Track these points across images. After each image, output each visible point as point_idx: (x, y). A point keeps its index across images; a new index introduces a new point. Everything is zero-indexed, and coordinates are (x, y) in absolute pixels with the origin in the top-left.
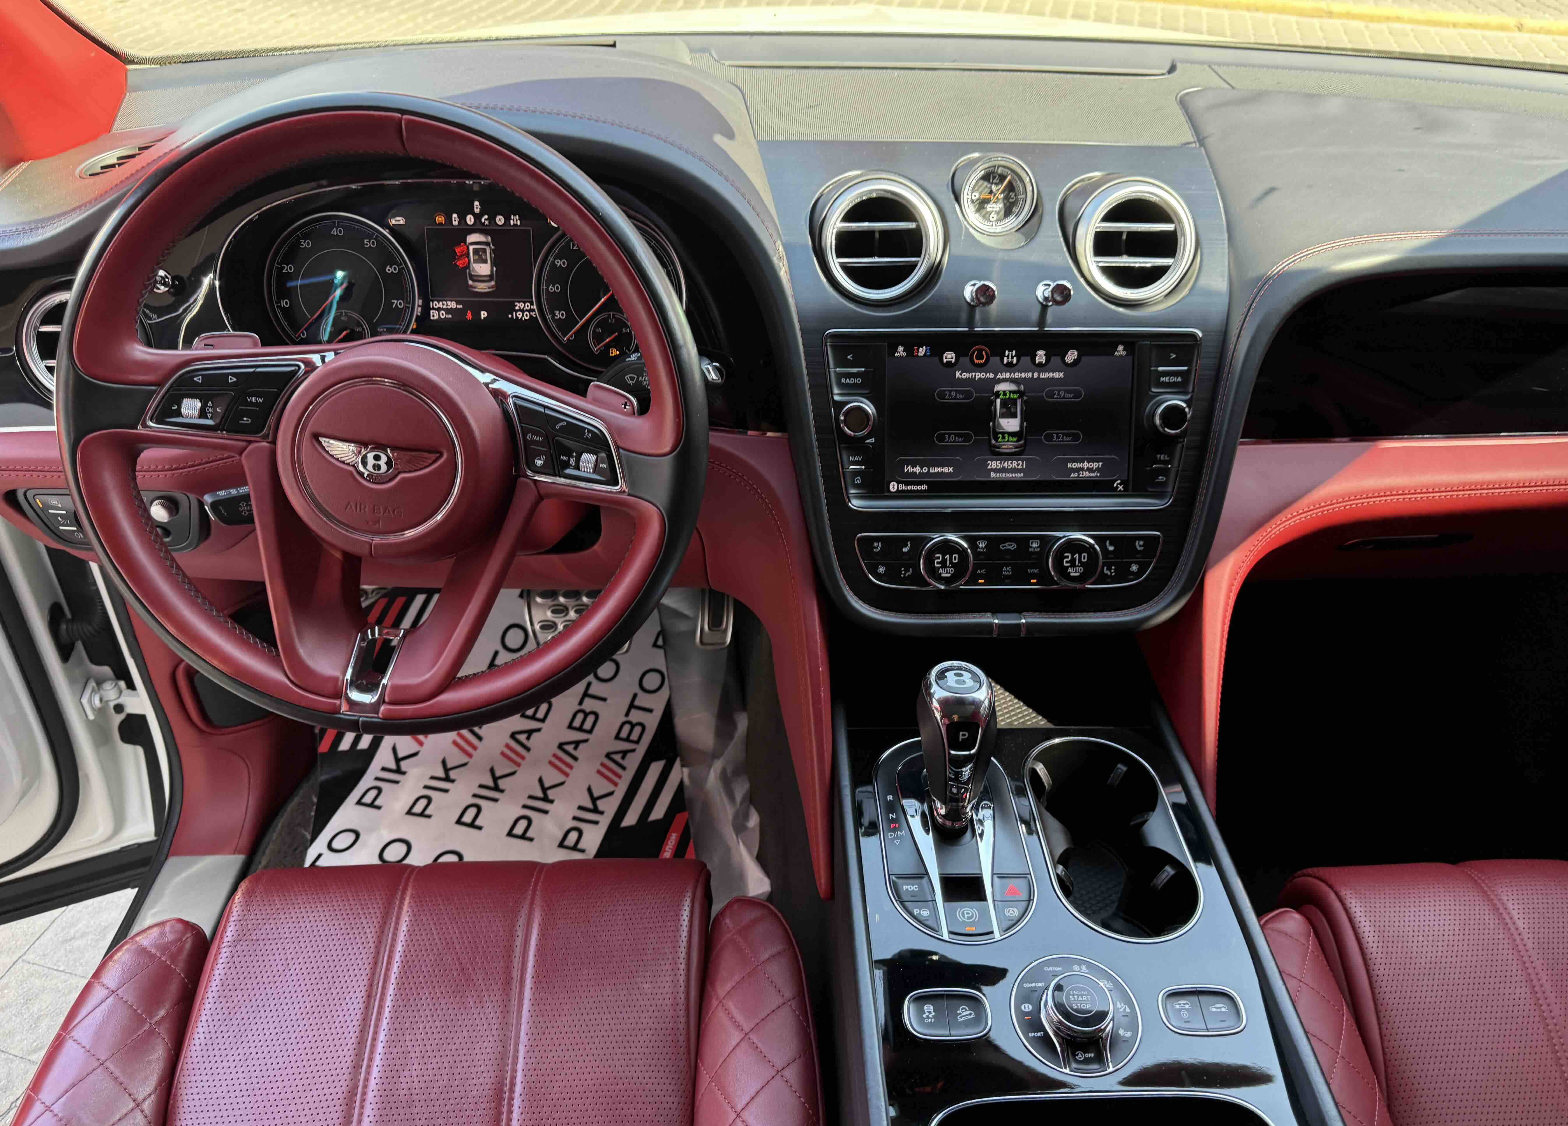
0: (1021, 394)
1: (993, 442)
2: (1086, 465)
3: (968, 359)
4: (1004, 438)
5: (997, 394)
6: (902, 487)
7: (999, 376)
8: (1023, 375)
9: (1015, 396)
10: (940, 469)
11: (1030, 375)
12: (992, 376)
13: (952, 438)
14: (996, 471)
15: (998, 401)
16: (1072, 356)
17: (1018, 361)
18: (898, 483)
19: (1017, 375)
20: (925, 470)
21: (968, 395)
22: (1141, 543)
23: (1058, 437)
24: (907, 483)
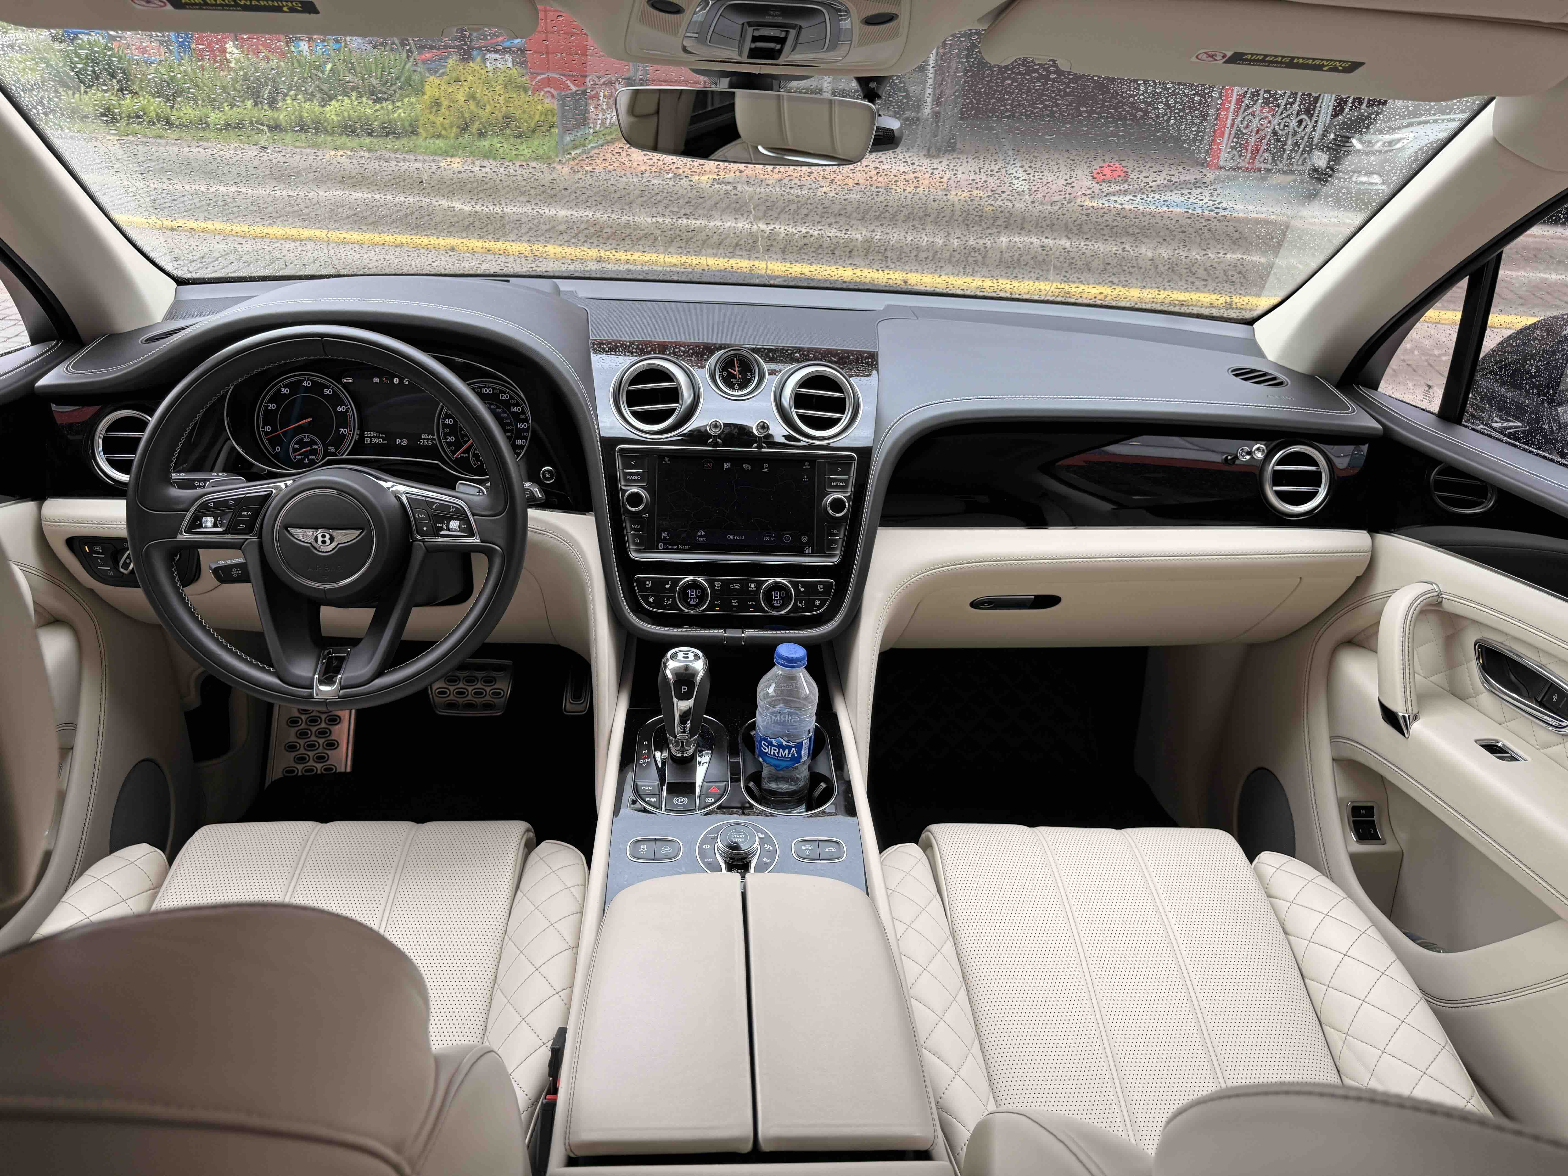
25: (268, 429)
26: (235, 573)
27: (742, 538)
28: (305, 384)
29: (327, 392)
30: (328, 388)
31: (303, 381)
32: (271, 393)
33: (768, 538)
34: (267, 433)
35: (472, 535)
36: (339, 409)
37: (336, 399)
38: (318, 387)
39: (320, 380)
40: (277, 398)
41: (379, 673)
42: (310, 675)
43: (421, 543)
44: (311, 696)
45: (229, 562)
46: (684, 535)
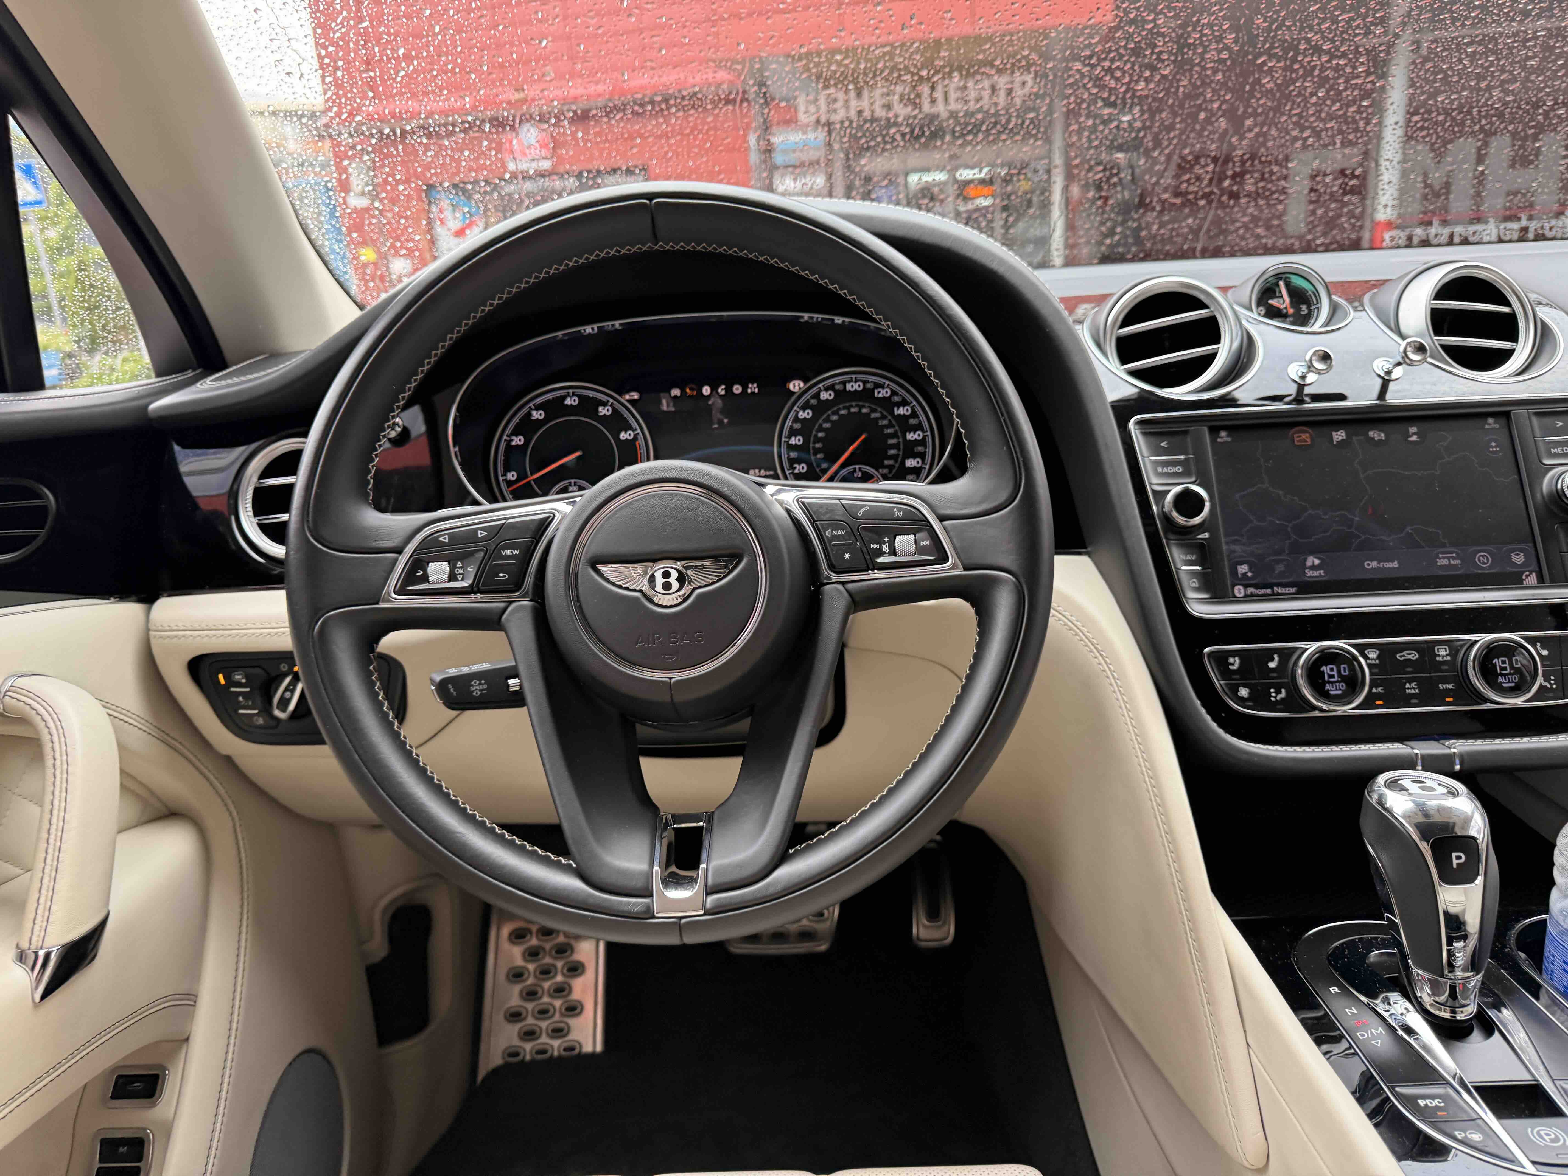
25: (512, 476)
26: (477, 688)
27: (1395, 564)
28: (568, 402)
29: (603, 411)
30: (604, 404)
31: (564, 398)
32: (516, 420)
33: (1445, 562)
34: (509, 483)
35: (944, 559)
36: (624, 436)
37: (618, 422)
38: (588, 406)
39: (591, 394)
40: (526, 427)
41: (781, 858)
42: (643, 866)
43: (840, 587)
44: (649, 913)
45: (465, 670)
46: (1280, 568)
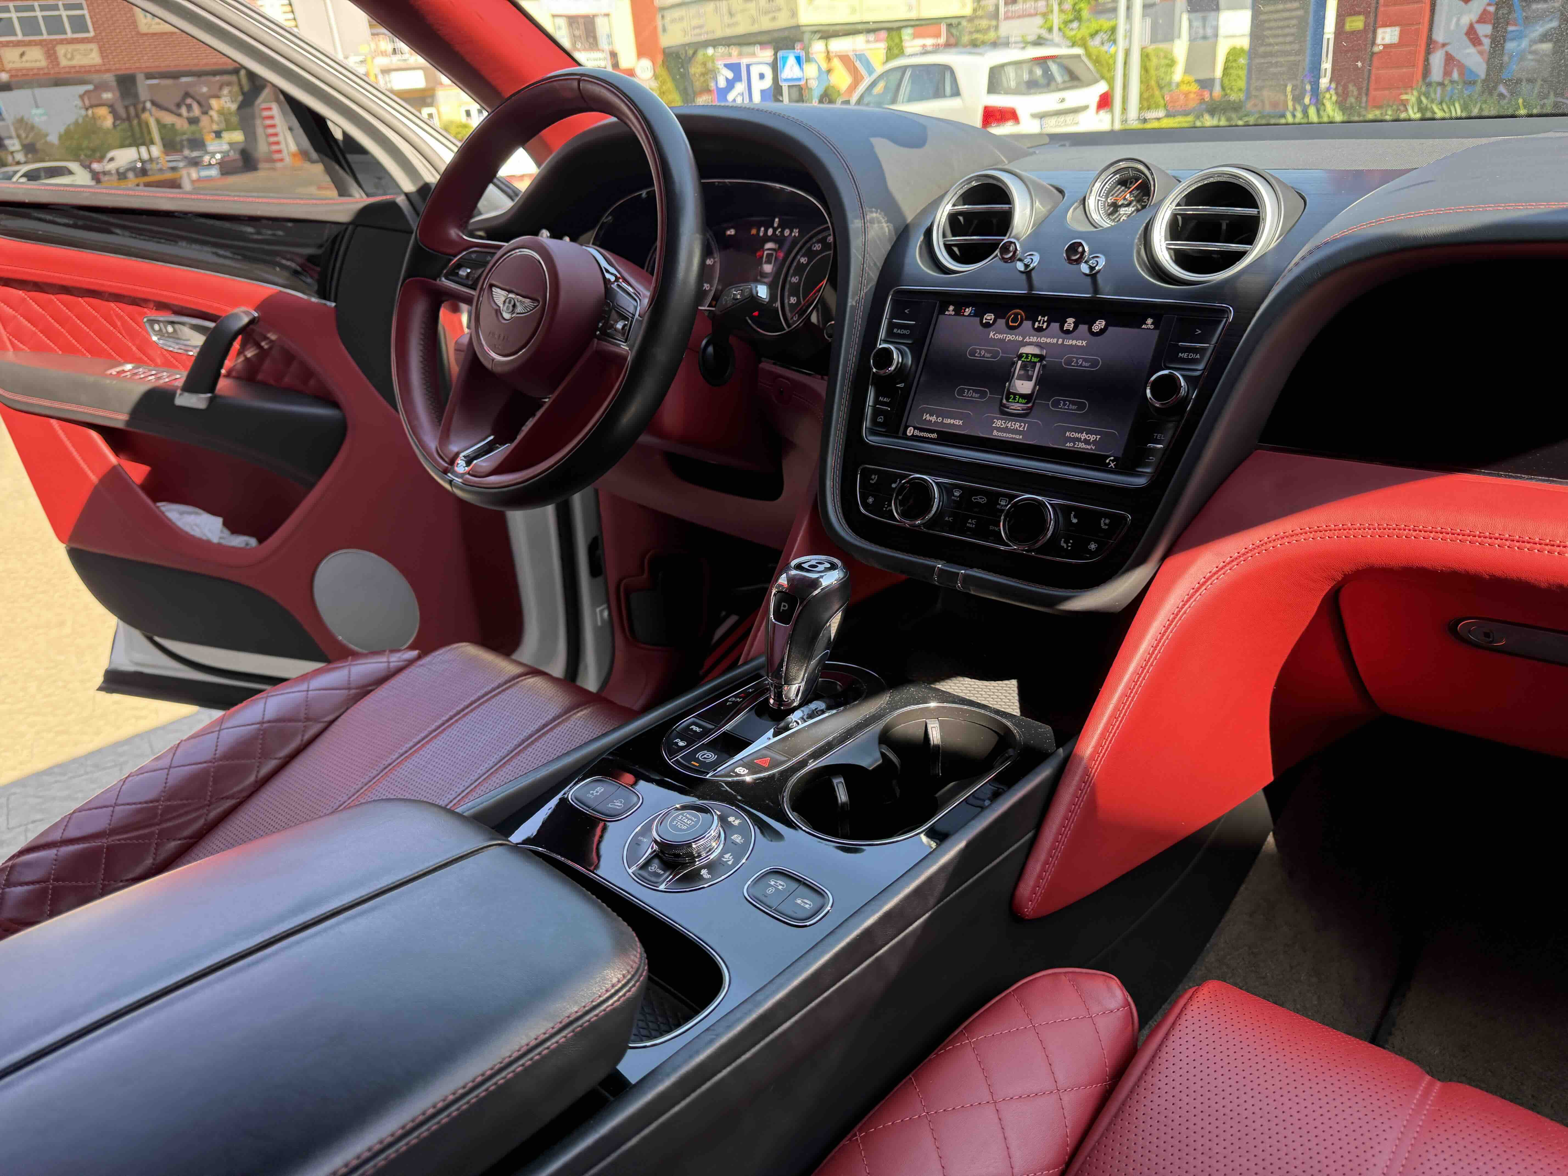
0: (1041, 357)
1: (1004, 401)
2: (1084, 436)
3: (1004, 321)
4: (1014, 399)
5: (1020, 356)
6: (917, 433)
7: (1027, 339)
8: (1048, 340)
9: (1034, 360)
10: (952, 421)
11: (1055, 341)
12: (1021, 339)
13: (970, 394)
14: (999, 429)
15: (1020, 362)
16: (1099, 325)
17: (1048, 326)
18: (915, 428)
19: (1043, 340)
20: (940, 420)
21: (995, 354)
22: (1107, 521)
23: (1065, 405)
24: (921, 430)
